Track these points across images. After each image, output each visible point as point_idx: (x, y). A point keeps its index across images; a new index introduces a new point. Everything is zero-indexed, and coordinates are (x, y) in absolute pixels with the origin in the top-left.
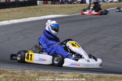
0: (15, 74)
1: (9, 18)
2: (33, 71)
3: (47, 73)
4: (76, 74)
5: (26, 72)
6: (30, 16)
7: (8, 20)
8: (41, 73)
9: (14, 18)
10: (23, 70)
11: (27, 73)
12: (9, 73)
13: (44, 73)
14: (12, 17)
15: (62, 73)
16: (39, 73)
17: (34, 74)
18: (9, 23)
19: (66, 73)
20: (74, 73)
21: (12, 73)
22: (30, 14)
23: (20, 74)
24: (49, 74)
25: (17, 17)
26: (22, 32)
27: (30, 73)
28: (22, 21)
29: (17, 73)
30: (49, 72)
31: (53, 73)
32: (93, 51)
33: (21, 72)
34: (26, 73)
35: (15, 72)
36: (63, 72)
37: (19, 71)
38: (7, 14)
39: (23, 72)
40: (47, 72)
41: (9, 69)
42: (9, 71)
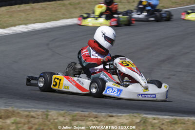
0: (33, 117)
1: (28, 20)
2: (62, 112)
3: (87, 115)
4: (135, 116)
5: (50, 113)
6: (62, 16)
7: (26, 24)
8: (75, 116)
9: (36, 20)
10: (45, 111)
11: (53, 115)
12: (21, 116)
13: (81, 116)
14: (32, 19)
15: (112, 116)
16: (73, 116)
17: (64, 117)
18: (26, 30)
19: (118, 116)
20: (131, 115)
21: (27, 116)
22: (63, 14)
23: (40, 117)
24: (90, 117)
25: (40, 19)
26: (48, 45)
27: (58, 116)
28: (49, 26)
29: (35, 115)
30: (89, 114)
31: (96, 115)
32: (168, 77)
33: (42, 115)
34: (51, 115)
35: (32, 114)
36: (114, 114)
37: (40, 113)
38: (25, 13)
39: (45, 114)
40: (87, 113)
41: (23, 109)
42: (21, 112)
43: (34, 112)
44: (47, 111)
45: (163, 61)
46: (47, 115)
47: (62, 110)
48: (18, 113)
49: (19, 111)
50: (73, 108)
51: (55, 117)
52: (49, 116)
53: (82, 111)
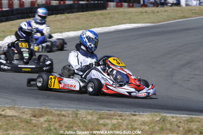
0: (64, 116)
1: (63, 28)
2: (90, 111)
3: (112, 114)
4: (156, 115)
5: (80, 112)
7: (61, 32)
8: (102, 115)
9: (70, 29)
10: (75, 110)
11: (82, 114)
12: (53, 115)
13: (107, 115)
14: (67, 27)
15: (135, 115)
16: (100, 115)
17: (92, 115)
18: (61, 37)
19: (140, 115)
20: (153, 113)
21: (59, 115)
22: (95, 23)
23: (71, 116)
24: (115, 115)
25: (74, 28)
27: (87, 115)
29: (66, 114)
30: (114, 113)
31: (121, 114)
32: (187, 79)
33: (72, 114)
34: (80, 114)
35: (63, 112)
36: (137, 113)
37: (70, 112)
38: (60, 22)
39: (75, 113)
40: (112, 112)
41: (56, 108)
42: (54, 111)
43: (65, 111)
44: (77, 111)
45: (184, 65)
46: (77, 114)
47: (91, 110)
48: (51, 112)
49: (52, 110)
50: (101, 108)
51: (83, 116)
52: (78, 115)
53: (109, 111)
